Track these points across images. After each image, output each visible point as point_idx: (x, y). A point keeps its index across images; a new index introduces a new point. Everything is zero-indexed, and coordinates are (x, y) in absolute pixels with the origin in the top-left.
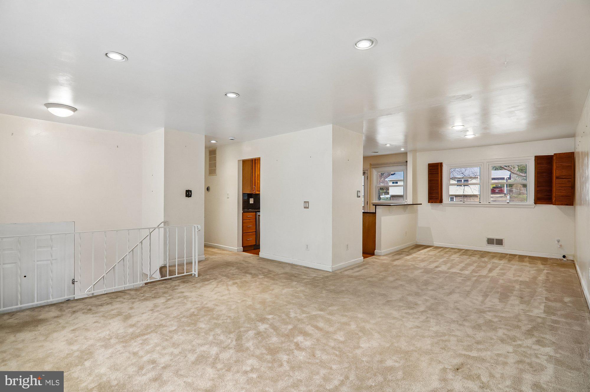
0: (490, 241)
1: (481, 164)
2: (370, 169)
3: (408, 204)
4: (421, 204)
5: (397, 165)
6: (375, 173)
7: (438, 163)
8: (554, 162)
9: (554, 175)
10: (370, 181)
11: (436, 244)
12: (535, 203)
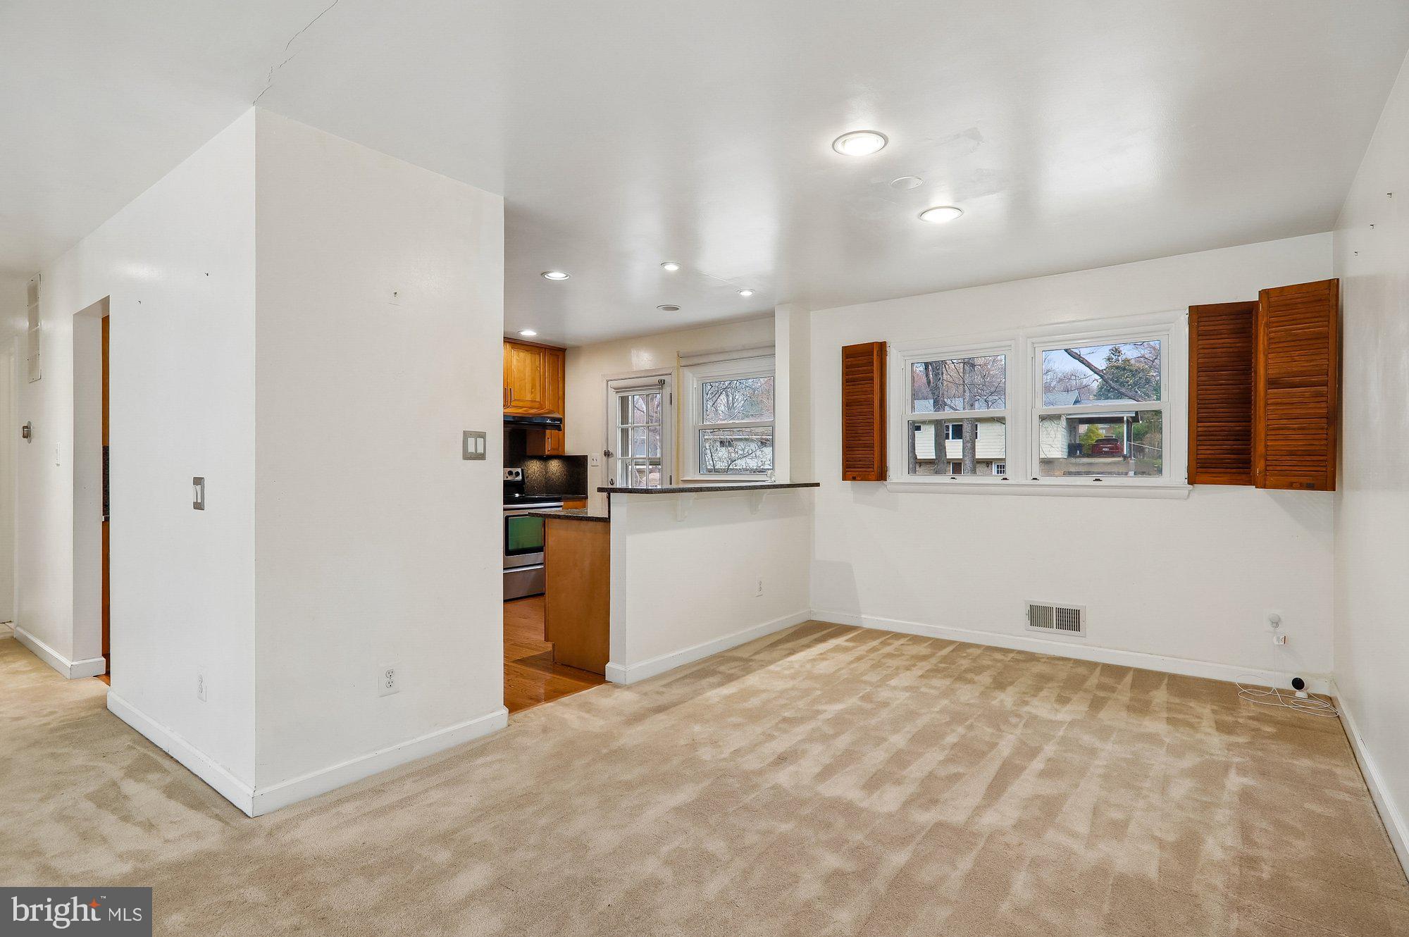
0: (1038, 616)
1: (1008, 343)
2: (678, 369)
3: (777, 483)
4: (818, 485)
5: (750, 354)
6: (691, 382)
7: (871, 345)
8: (1262, 321)
9: (1261, 371)
10: (678, 409)
11: (870, 620)
12: (1192, 480)
